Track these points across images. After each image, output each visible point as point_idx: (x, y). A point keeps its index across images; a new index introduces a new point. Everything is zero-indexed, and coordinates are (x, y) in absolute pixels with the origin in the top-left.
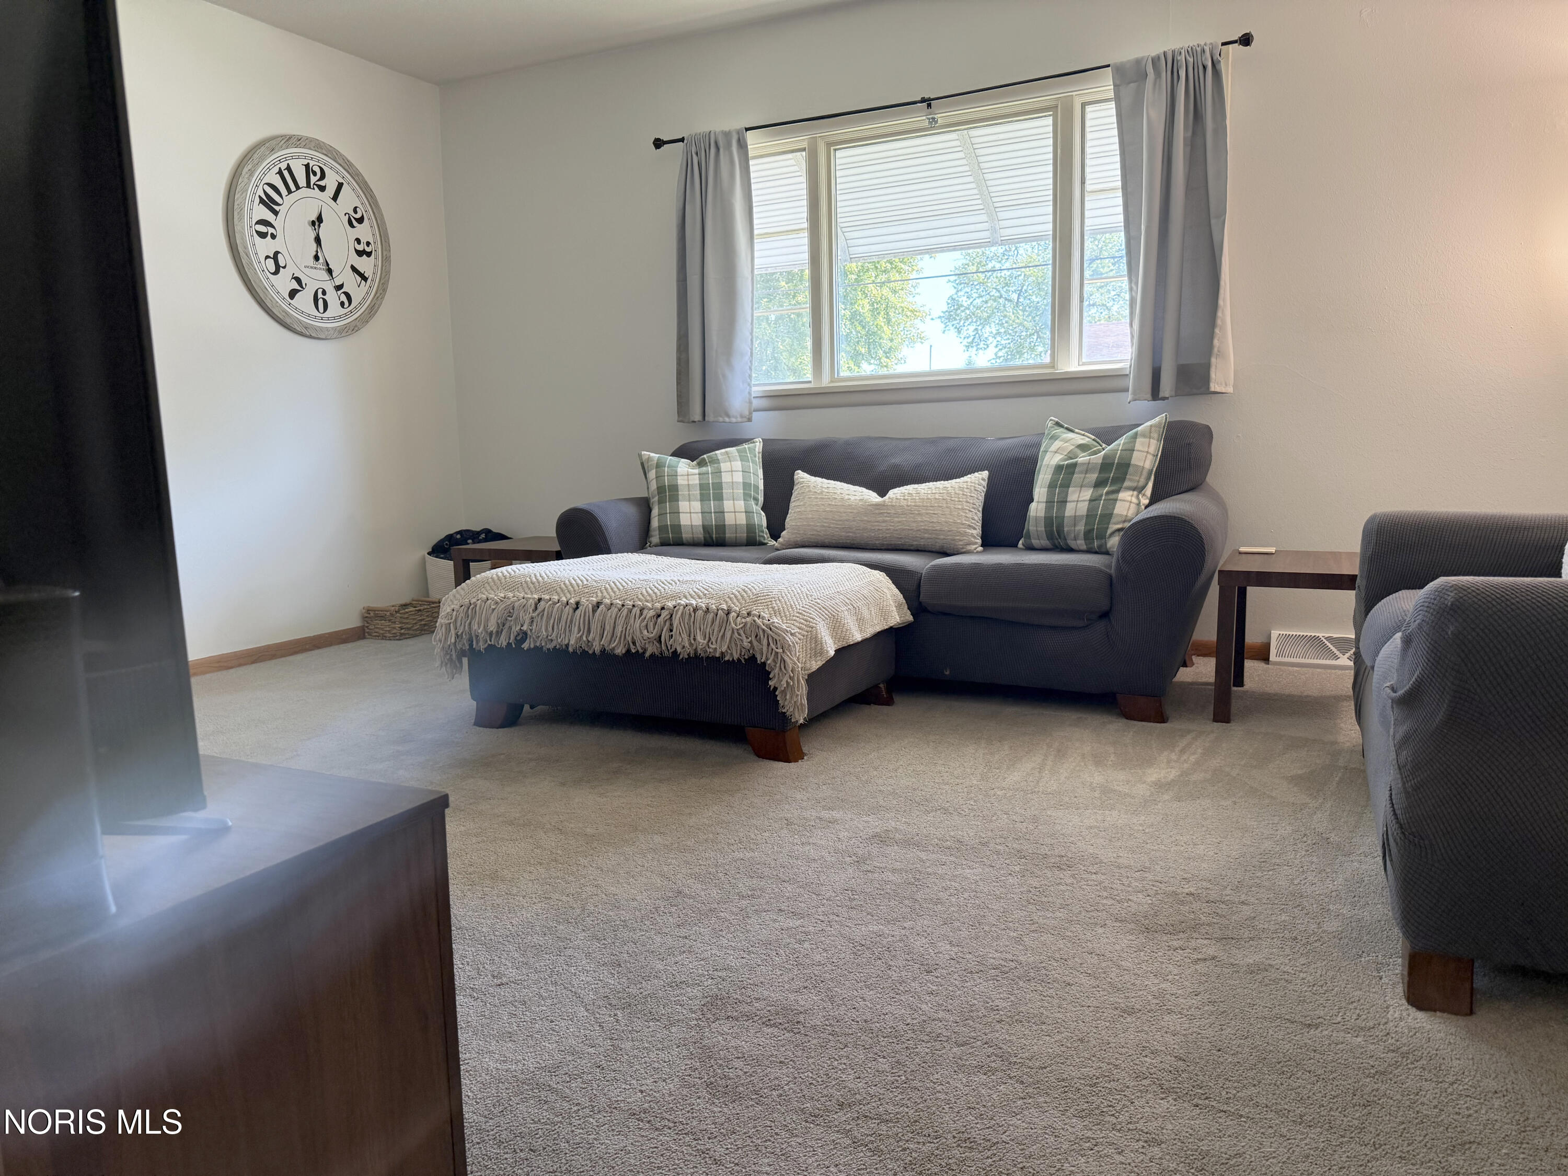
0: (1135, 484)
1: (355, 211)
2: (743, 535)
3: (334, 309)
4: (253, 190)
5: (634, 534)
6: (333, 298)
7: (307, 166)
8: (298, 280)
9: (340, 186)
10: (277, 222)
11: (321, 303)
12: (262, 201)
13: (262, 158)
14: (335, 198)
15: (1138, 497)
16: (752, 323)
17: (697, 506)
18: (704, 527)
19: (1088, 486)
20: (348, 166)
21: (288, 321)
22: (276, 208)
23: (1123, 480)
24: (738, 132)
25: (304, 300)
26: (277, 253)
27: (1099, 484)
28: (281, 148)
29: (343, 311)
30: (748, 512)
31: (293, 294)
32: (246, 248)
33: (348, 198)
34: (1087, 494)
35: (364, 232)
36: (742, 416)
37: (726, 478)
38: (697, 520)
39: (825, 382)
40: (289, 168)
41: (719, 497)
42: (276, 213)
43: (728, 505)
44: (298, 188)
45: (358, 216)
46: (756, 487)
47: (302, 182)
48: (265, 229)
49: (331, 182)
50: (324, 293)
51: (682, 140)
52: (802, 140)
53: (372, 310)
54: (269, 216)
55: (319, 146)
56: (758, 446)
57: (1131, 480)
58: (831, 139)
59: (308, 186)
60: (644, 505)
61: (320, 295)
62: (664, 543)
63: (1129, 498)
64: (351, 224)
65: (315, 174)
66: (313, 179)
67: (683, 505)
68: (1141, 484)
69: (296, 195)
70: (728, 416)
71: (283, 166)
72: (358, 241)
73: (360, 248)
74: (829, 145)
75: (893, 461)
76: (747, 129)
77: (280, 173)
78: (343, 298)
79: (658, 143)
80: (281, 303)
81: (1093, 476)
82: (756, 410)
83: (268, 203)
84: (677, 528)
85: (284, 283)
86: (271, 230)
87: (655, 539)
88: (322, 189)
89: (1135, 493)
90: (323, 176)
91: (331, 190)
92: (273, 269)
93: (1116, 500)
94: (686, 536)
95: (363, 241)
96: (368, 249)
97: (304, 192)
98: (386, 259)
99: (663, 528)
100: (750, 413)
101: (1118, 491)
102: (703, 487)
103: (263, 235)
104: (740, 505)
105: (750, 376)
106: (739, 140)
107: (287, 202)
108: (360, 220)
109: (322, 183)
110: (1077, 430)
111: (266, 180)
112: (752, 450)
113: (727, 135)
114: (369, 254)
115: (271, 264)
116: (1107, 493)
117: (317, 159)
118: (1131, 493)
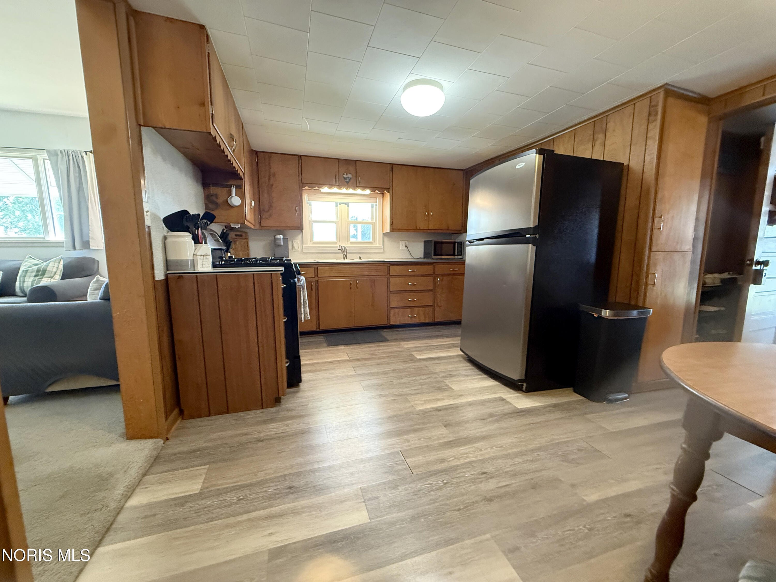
19: (31, 277)
23: (44, 275)
27: (36, 276)
57: (47, 275)
63: (46, 280)
81: (34, 274)
89: (49, 278)
93: (41, 280)
110: (36, 259)
116: (38, 279)
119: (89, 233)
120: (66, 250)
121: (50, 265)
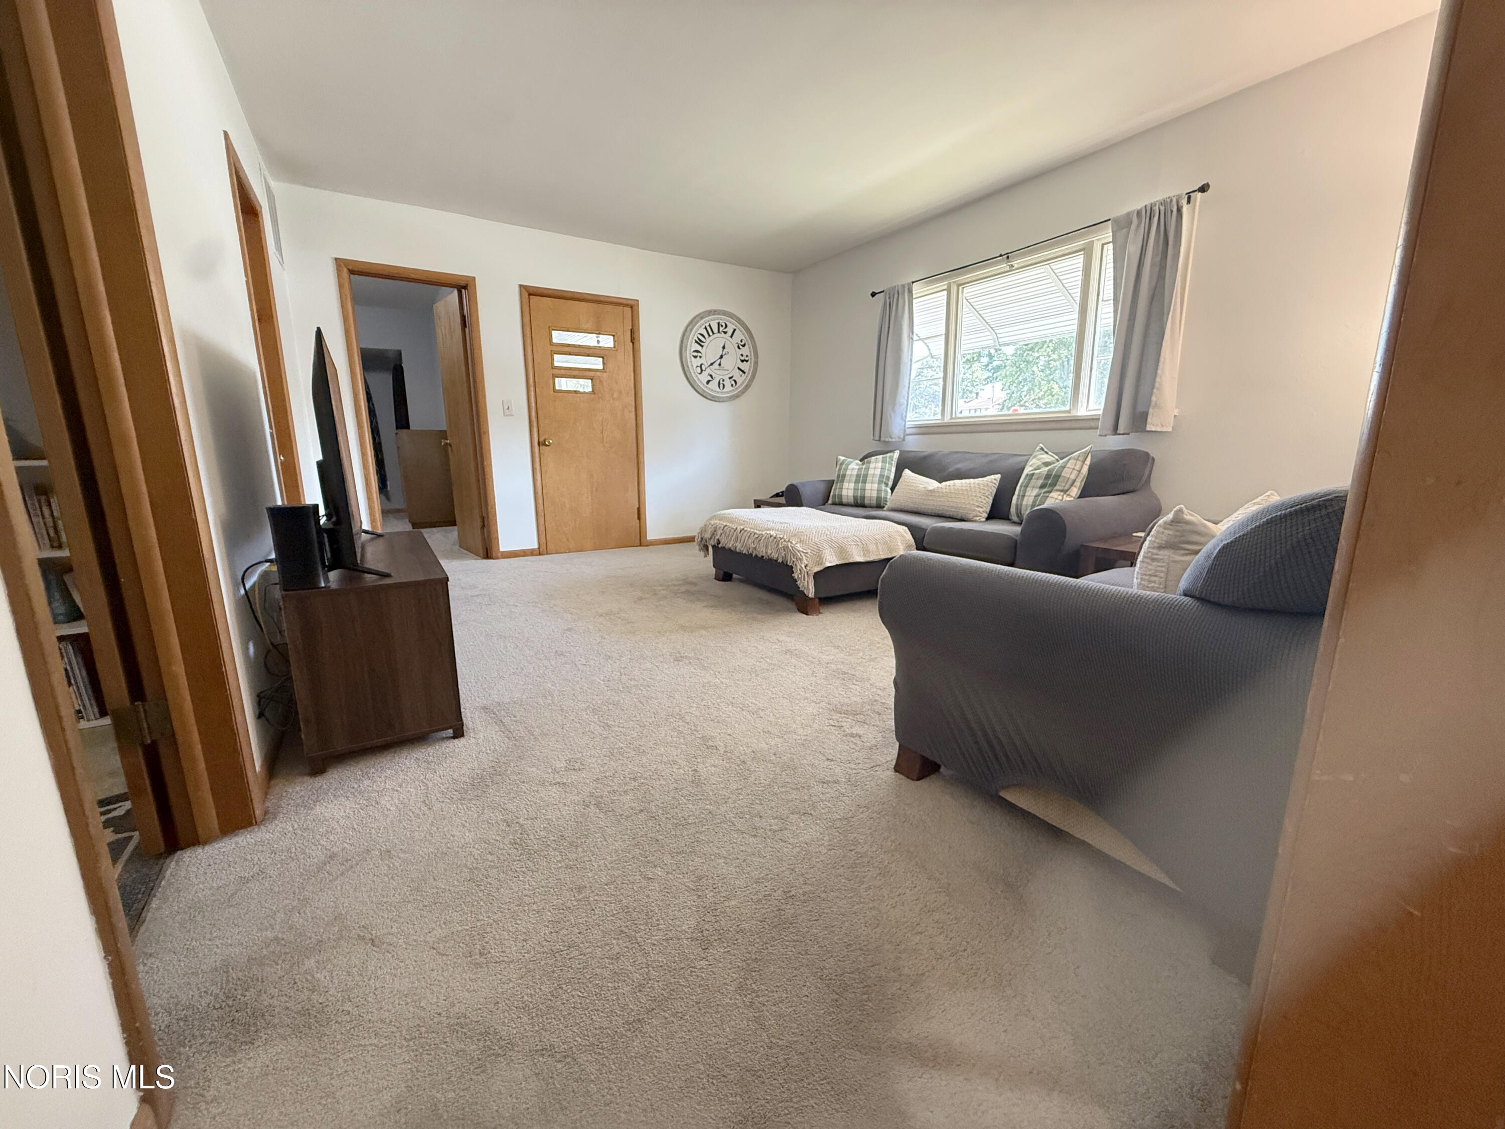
0: (1062, 488)
1: (741, 341)
2: (874, 502)
3: (728, 387)
4: (693, 336)
5: (820, 497)
6: (728, 383)
7: (719, 323)
8: (711, 376)
9: (735, 330)
10: (703, 351)
11: (721, 386)
12: (696, 342)
13: (697, 323)
14: (731, 336)
15: (1063, 496)
16: (909, 388)
17: (852, 485)
18: (854, 497)
19: (1036, 487)
20: (739, 321)
21: (705, 394)
22: (702, 344)
23: (1055, 485)
24: (909, 284)
25: (714, 385)
26: (701, 365)
27: (1042, 487)
28: (706, 317)
29: (733, 388)
30: (879, 491)
31: (708, 382)
32: (687, 363)
33: (739, 336)
34: (1035, 492)
35: (745, 351)
36: (899, 438)
37: (871, 472)
38: (851, 493)
39: (947, 419)
40: (710, 326)
41: (865, 482)
42: (702, 346)
43: (868, 486)
44: (713, 333)
45: (743, 343)
46: (888, 478)
47: (716, 330)
48: (697, 354)
49: (730, 330)
50: (723, 380)
51: (883, 292)
52: (944, 285)
53: (748, 387)
54: (699, 348)
55: (725, 313)
56: (896, 454)
57: (1059, 485)
58: (959, 282)
59: (719, 332)
60: (830, 484)
61: (721, 382)
62: (834, 504)
63: (1056, 497)
64: (739, 347)
65: (722, 326)
66: (721, 329)
67: (846, 485)
68: (1066, 488)
69: (711, 338)
70: (891, 438)
71: (707, 325)
72: (742, 355)
73: (743, 358)
74: (959, 286)
75: (959, 466)
76: (913, 282)
77: (706, 328)
78: (733, 383)
79: (873, 294)
80: (703, 386)
81: (1040, 482)
82: (908, 435)
83: (699, 342)
84: (840, 496)
85: (704, 377)
86: (699, 354)
87: (830, 502)
88: (725, 333)
89: (1062, 493)
90: (726, 326)
91: (730, 333)
92: (699, 371)
93: (1048, 497)
94: (844, 500)
95: (745, 355)
96: (747, 359)
97: (717, 335)
98: (756, 363)
99: (834, 496)
100: (904, 436)
101: (1050, 492)
102: (858, 476)
103: (695, 357)
104: (876, 486)
105: (906, 417)
106: (909, 289)
107: (707, 341)
108: (744, 346)
109: (725, 330)
110: (1050, 453)
111: (699, 332)
112: (891, 458)
113: (903, 286)
114: (747, 361)
115: (699, 370)
116: (1044, 493)
117: (723, 319)
118: (1058, 493)
119: (1151, 394)
120: (1100, 435)
121: (1068, 465)
